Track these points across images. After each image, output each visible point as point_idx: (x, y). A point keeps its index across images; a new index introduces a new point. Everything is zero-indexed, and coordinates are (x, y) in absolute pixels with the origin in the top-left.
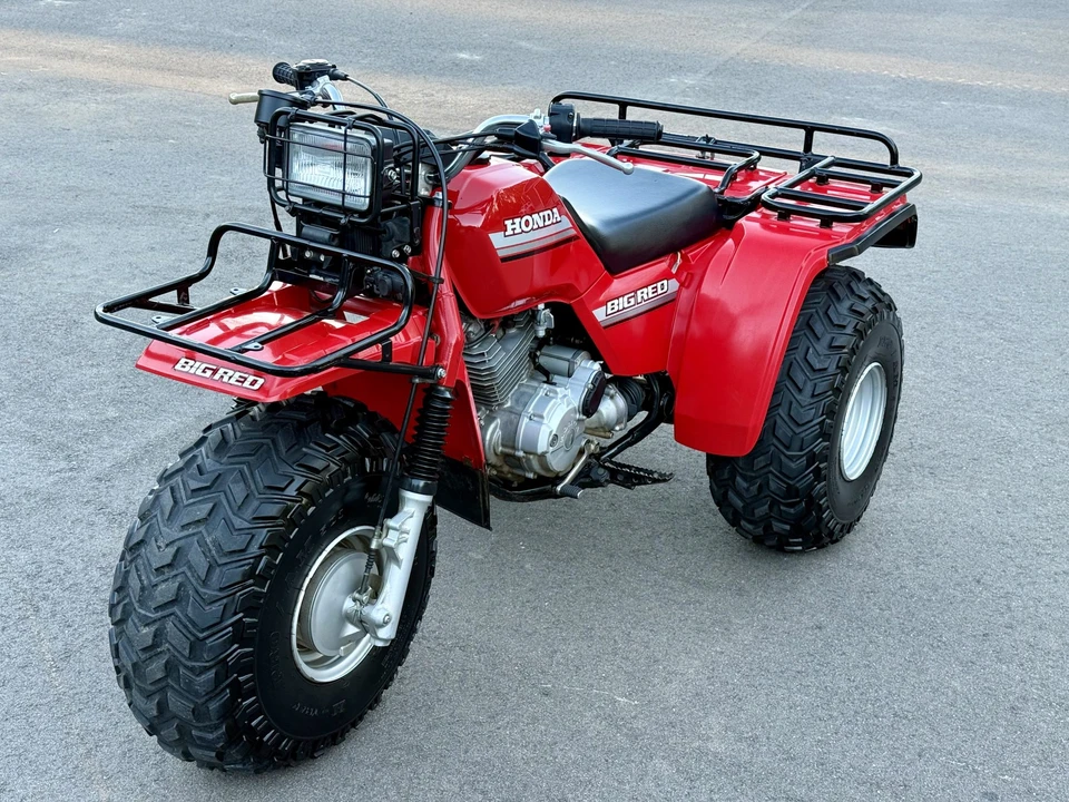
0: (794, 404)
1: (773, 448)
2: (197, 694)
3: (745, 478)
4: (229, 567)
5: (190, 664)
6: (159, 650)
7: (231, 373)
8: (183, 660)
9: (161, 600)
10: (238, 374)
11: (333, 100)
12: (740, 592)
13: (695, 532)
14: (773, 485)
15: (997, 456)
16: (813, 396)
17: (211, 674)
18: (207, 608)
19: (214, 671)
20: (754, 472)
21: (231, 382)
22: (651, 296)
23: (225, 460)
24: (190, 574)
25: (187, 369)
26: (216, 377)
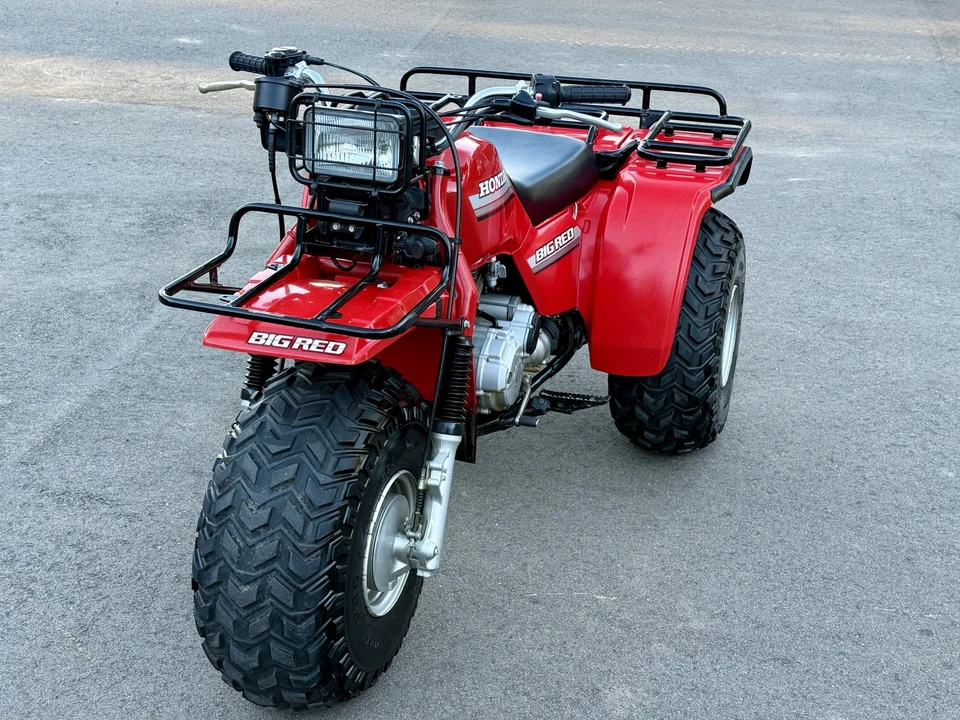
0: (693, 326)
1: (676, 365)
2: (299, 641)
3: (652, 394)
4: (321, 520)
5: (292, 614)
6: (262, 605)
7: (309, 341)
8: (285, 611)
9: (262, 559)
10: (317, 342)
11: (317, 83)
12: (651, 493)
13: (590, 448)
14: (677, 398)
15: (796, 356)
16: (706, 317)
17: (312, 621)
18: (306, 560)
19: (313, 617)
20: (660, 388)
21: (311, 349)
22: (564, 242)
23: (296, 423)
24: (286, 531)
25: (262, 342)
26: (296, 346)
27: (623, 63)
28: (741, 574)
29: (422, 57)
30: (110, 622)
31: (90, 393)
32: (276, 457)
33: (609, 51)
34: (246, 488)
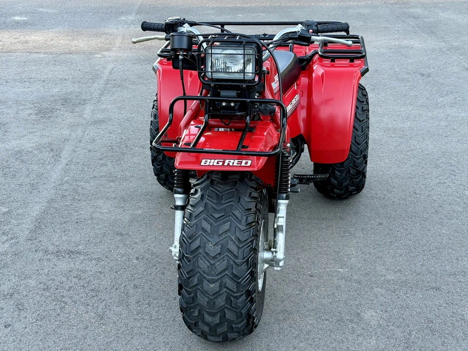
0: (357, 137)
1: (351, 156)
2: (239, 307)
3: (339, 171)
4: (244, 248)
5: (235, 295)
6: (221, 292)
7: (232, 161)
8: (232, 294)
9: (220, 270)
10: (236, 161)
12: (341, 218)
14: (352, 171)
15: (379, 147)
16: (362, 131)
17: (244, 297)
18: (240, 268)
19: (244, 295)
20: (343, 167)
21: (234, 165)
22: (295, 102)
23: (223, 202)
24: (229, 255)
25: (208, 164)
26: (226, 164)
27: (240, 14)
28: (399, 251)
29: (142, 18)
30: (112, 312)
31: (47, 201)
32: (218, 220)
33: (231, 9)
34: (205, 235)
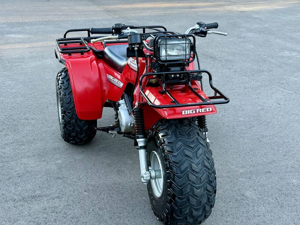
5: (211, 194)
7: (201, 109)
9: (203, 179)
10: (203, 109)
17: (214, 194)
18: (212, 176)
21: (202, 112)
23: (191, 137)
24: (206, 169)
25: (186, 113)
26: (197, 112)
27: (26, 26)
34: (189, 159)
